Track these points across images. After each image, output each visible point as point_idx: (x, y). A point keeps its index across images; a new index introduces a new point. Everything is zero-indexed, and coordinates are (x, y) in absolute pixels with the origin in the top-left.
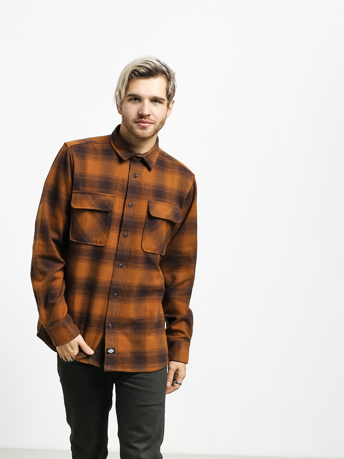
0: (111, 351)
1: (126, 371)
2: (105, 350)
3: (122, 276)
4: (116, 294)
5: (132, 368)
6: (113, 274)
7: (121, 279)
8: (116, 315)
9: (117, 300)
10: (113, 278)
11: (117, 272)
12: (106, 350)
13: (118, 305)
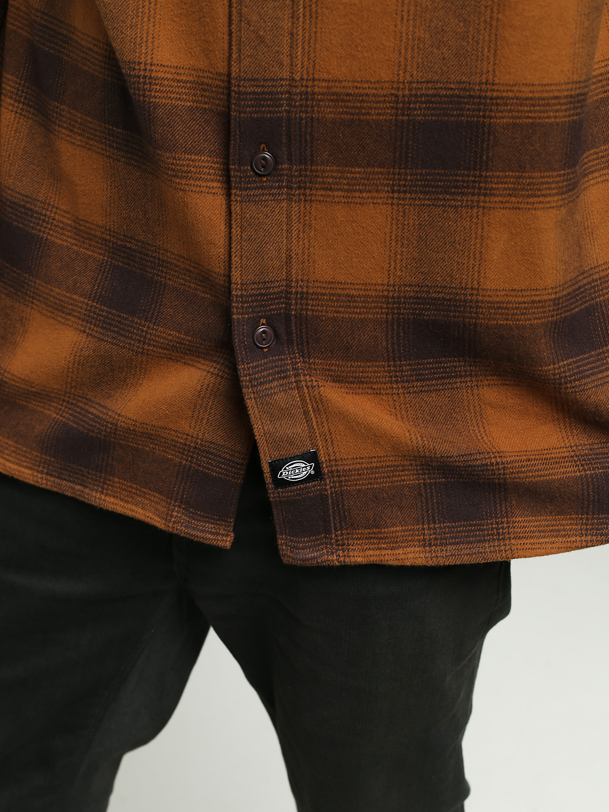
0: (296, 471)
1: (396, 563)
2: (261, 472)
3: (286, 39)
4: (267, 155)
5: (430, 545)
6: (230, 34)
7: (286, 61)
8: (289, 273)
9: (280, 187)
10: (234, 56)
11: (255, 18)
12: (266, 468)
13: (289, 217)
